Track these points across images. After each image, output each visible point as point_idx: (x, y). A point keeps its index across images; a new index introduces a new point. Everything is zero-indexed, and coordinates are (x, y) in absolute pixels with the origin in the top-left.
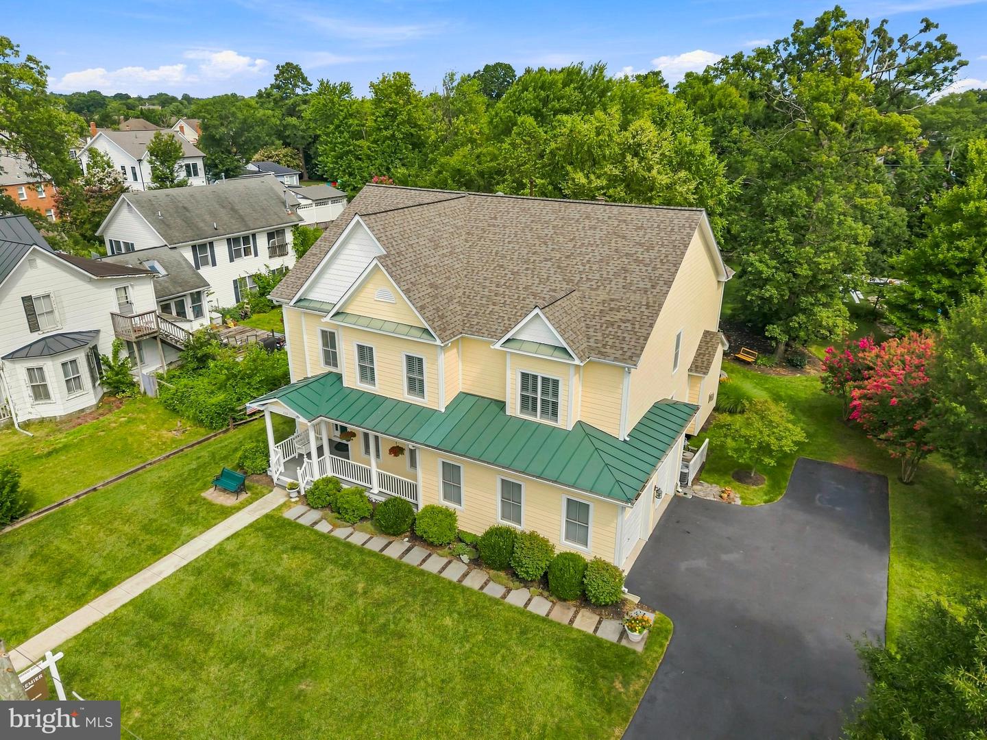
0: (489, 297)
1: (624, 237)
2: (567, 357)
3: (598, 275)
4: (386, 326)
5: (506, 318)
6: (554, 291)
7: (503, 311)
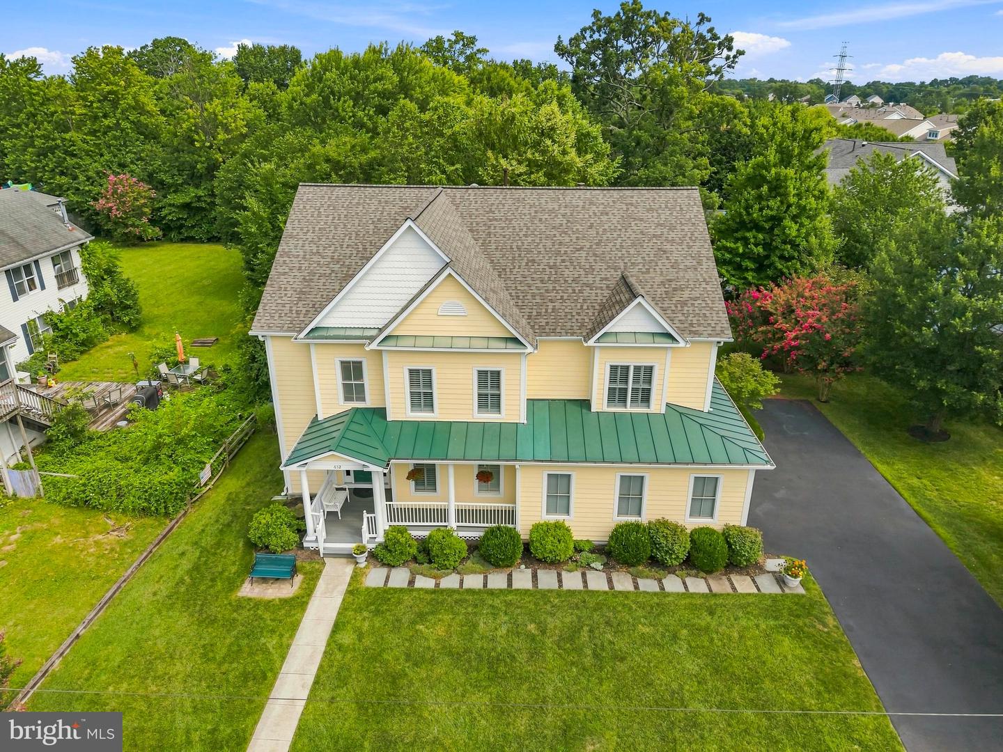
0: (541, 295)
1: (641, 220)
2: (670, 341)
3: (639, 258)
4: (457, 343)
5: (574, 314)
6: (606, 279)
7: (566, 307)
